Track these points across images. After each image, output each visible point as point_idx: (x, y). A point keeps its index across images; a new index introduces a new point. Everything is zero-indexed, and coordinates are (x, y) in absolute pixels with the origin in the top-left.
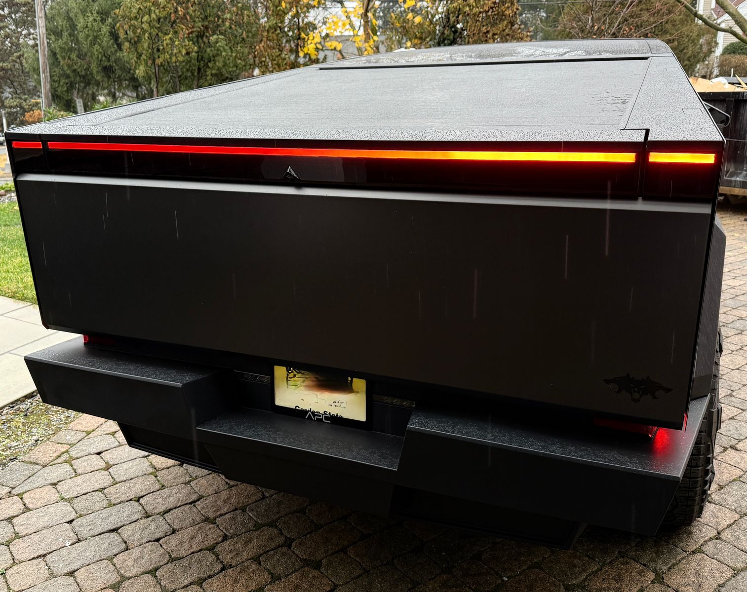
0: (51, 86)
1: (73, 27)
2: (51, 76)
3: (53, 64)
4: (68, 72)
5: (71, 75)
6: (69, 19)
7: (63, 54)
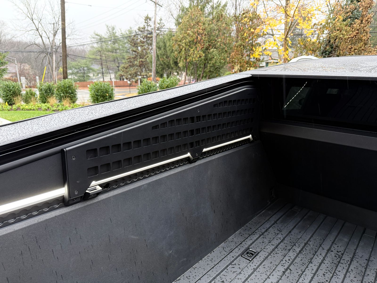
0: (156, 68)
1: (165, 46)
2: (156, 65)
3: (157, 60)
4: (162, 63)
5: (163, 64)
6: (164, 43)
7: (161, 56)
